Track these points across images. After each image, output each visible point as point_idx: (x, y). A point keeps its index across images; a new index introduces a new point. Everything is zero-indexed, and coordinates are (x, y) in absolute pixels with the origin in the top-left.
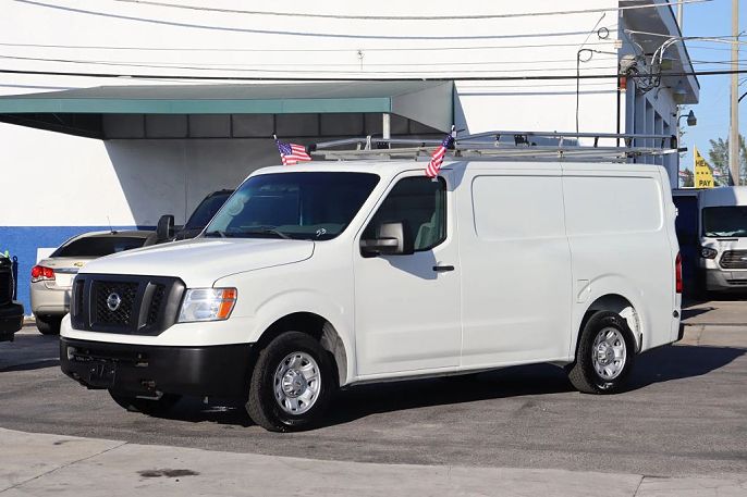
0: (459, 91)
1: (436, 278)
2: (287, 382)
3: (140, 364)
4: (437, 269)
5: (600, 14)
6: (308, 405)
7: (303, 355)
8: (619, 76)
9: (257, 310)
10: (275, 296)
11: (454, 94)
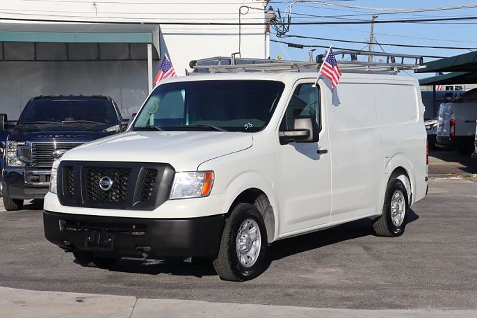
0: (163, 31)
1: (318, 159)
2: (241, 243)
3: (133, 233)
4: (319, 152)
6: (254, 259)
7: (251, 221)
8: (265, 24)
9: (226, 188)
10: (236, 176)
11: (160, 34)
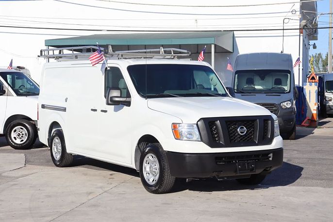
0: (235, 36)
5: (293, 4)
8: (300, 29)
11: (234, 37)
